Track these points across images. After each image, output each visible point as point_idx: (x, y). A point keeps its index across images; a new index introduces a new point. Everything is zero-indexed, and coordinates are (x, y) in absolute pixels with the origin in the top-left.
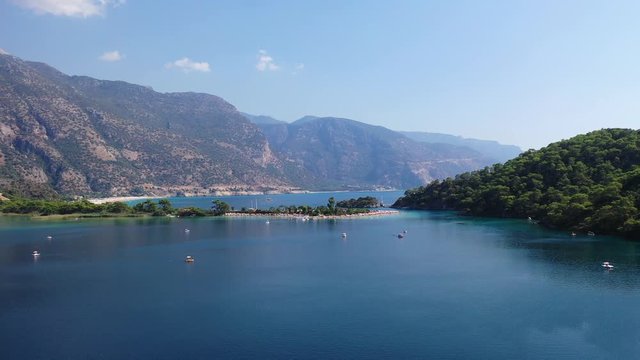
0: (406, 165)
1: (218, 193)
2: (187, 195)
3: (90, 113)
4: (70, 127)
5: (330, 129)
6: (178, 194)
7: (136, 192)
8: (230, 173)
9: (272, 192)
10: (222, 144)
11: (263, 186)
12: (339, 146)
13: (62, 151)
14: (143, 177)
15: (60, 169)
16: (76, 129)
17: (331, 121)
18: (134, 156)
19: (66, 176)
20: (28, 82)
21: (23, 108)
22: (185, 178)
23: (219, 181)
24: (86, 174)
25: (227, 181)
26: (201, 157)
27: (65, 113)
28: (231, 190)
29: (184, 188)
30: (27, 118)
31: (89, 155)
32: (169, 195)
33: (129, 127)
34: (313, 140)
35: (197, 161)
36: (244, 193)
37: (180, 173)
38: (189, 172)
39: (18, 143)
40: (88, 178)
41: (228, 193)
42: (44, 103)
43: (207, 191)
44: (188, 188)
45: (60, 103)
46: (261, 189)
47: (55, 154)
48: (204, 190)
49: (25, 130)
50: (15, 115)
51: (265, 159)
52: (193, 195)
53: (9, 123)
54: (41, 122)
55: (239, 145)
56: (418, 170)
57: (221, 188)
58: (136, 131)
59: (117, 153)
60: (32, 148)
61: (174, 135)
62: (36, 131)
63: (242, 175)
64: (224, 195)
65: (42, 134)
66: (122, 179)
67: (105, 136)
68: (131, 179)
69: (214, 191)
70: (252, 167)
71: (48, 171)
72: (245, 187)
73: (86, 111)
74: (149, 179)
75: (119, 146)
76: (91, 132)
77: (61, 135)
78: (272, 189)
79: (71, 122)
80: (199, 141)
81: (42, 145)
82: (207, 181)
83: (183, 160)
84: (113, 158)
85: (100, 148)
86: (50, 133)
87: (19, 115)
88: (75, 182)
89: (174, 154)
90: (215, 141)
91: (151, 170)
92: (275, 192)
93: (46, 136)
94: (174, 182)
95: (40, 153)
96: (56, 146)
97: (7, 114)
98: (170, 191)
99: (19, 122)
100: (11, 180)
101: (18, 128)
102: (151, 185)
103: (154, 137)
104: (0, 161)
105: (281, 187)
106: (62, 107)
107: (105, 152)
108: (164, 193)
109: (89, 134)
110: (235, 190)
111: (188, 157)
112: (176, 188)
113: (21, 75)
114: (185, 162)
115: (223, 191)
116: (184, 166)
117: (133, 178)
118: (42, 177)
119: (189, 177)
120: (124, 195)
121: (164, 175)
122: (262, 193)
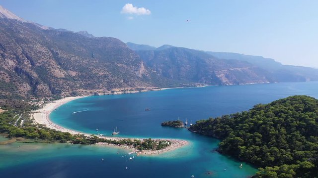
0: (213, 72)
1: (115, 93)
2: (100, 94)
3: (52, 52)
4: (42, 60)
5: (176, 53)
6: (95, 94)
7: (74, 94)
8: (122, 81)
9: (143, 91)
10: (119, 65)
11: (139, 87)
12: (179, 62)
13: (38, 73)
14: (78, 85)
15: (37, 83)
16: (45, 61)
17: (176, 49)
18: (74, 74)
19: (39, 87)
20: (22, 36)
21: (19, 50)
22: (99, 85)
23: (116, 86)
24: (49, 85)
25: (120, 86)
26: (108, 73)
27: (40, 52)
28: (122, 91)
29: (98, 90)
30: (21, 56)
31: (51, 75)
32: (90, 95)
33: (72, 59)
34: (167, 59)
35: (105, 76)
36: (129, 92)
37: (97, 83)
38: (101, 82)
39: (16, 69)
40: (50, 87)
41: (120, 93)
42: (29, 47)
43: (110, 92)
44: (101, 90)
45: (38, 47)
46: (137, 89)
47: (35, 75)
48: (108, 92)
49: (20, 62)
50: (15, 55)
51: (141, 72)
52: (103, 94)
53: (12, 59)
54: (28, 58)
55: (127, 65)
56: (219, 75)
57: (117, 90)
58: (76, 60)
59: (66, 73)
60: (23, 72)
61: (95, 61)
62: (26, 63)
63: (128, 82)
64: (118, 94)
65: (28, 64)
66: (67, 87)
67: (60, 64)
68: (72, 87)
69: (113, 92)
70: (134, 77)
71: (31, 84)
72: (130, 88)
73: (51, 50)
74: (81, 86)
75: (66, 69)
76: (53, 62)
77: (38, 64)
78: (143, 89)
79: (43, 57)
80: (107, 64)
81: (28, 70)
82: (110, 86)
83: (98, 75)
84: (64, 77)
85: (57, 71)
86: (32, 64)
87: (17, 55)
88: (44, 90)
89: (94, 73)
90: (116, 63)
91: (82, 81)
92: (145, 90)
93: (30, 65)
94: (93, 88)
95: (27, 74)
96: (36, 70)
97: (11, 54)
98: (91, 93)
99: (17, 58)
100: (5, 100)
101: (16, 62)
102: (81, 90)
103: (84, 63)
104: (7, 80)
105: (148, 87)
106: (39, 49)
107: (59, 73)
108: (88, 94)
109: (51, 63)
110: (124, 91)
111: (101, 73)
112: (94, 91)
113: (19, 32)
114: (99, 77)
115: (118, 92)
116: (98, 79)
117: (73, 86)
118: (28, 87)
119: (101, 85)
120: (67, 96)
121: (89, 84)
122: (138, 91)
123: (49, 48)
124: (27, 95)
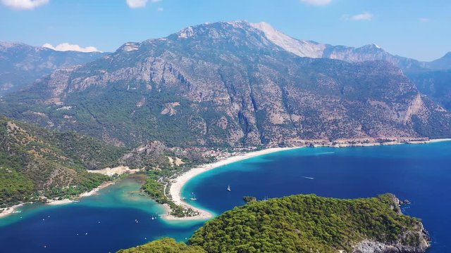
1: (337, 146)
2: (316, 146)
3: (283, 91)
4: (266, 103)
6: (311, 145)
7: (282, 145)
8: (360, 128)
9: (387, 143)
10: (373, 103)
13: (257, 119)
16: (269, 104)
18: (296, 118)
19: (250, 135)
20: (257, 75)
21: (248, 93)
22: (320, 134)
23: (342, 137)
24: (261, 133)
25: (352, 135)
26: (340, 118)
27: (267, 94)
28: (349, 142)
29: (316, 141)
30: (247, 99)
31: (268, 121)
32: (304, 146)
33: (302, 99)
35: (335, 122)
36: (360, 144)
37: (318, 131)
38: (324, 130)
39: (240, 115)
40: (261, 136)
41: (345, 145)
42: (259, 88)
43: (331, 143)
44: (320, 141)
45: (271, 88)
46: (379, 141)
47: (253, 121)
48: (330, 143)
50: (242, 98)
51: (410, 112)
52: (321, 146)
53: (238, 102)
54: (253, 101)
55: (388, 102)
57: (341, 141)
58: (306, 101)
59: (288, 117)
60: (244, 117)
62: (249, 107)
63: (369, 130)
64: (340, 147)
65: (251, 108)
66: (279, 136)
67: (286, 106)
69: (334, 144)
70: (384, 122)
71: (245, 131)
72: (364, 139)
73: (282, 89)
74: (299, 134)
75: (291, 112)
76: (278, 105)
77: (260, 108)
78: (390, 141)
79: (268, 99)
80: (350, 103)
81: (248, 115)
82: (334, 136)
83: (326, 121)
84: (281, 123)
85: (278, 115)
86: (255, 108)
87: (244, 98)
88: (253, 138)
89: (321, 117)
90: (369, 100)
91: (303, 128)
93: (253, 109)
94: (311, 138)
95: (246, 119)
96: (256, 115)
97: (239, 98)
98: (306, 143)
99: (243, 102)
101: (242, 106)
102: (295, 139)
103: (314, 101)
104: (224, 127)
105: (402, 138)
106: (268, 90)
107: (278, 118)
108: (302, 144)
109: (275, 107)
110: (353, 143)
111: (331, 118)
112: (311, 141)
113: (257, 70)
114: (325, 123)
115: (342, 143)
116: (323, 126)
117: (286, 135)
118: (241, 134)
119: (323, 133)
120: (274, 147)
121: (309, 132)
122: (378, 144)
123: (282, 86)
124: (236, 143)
